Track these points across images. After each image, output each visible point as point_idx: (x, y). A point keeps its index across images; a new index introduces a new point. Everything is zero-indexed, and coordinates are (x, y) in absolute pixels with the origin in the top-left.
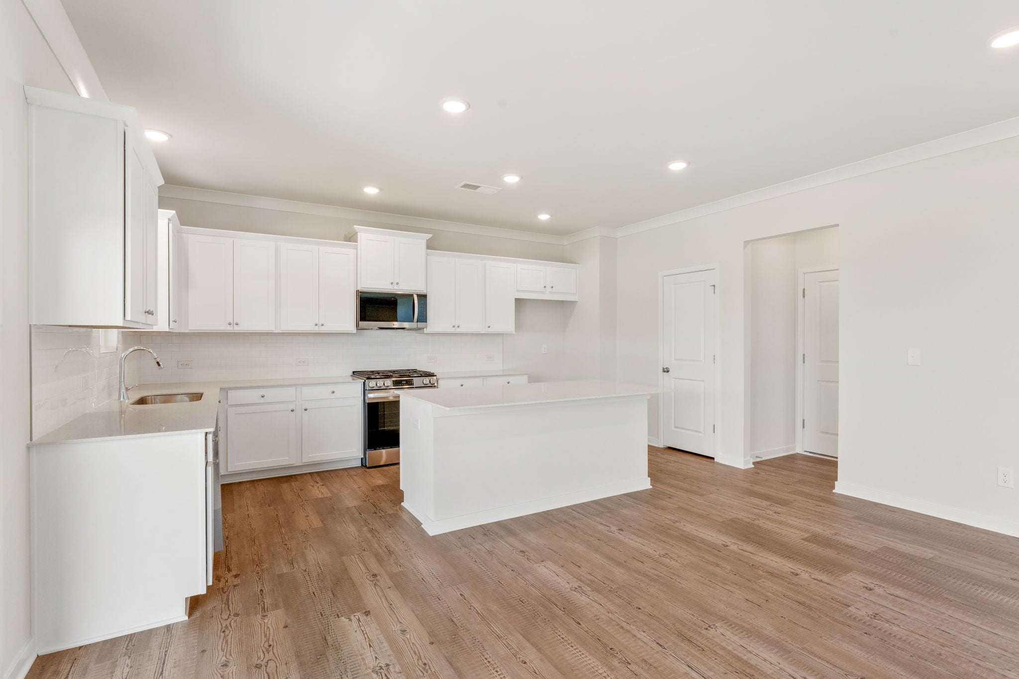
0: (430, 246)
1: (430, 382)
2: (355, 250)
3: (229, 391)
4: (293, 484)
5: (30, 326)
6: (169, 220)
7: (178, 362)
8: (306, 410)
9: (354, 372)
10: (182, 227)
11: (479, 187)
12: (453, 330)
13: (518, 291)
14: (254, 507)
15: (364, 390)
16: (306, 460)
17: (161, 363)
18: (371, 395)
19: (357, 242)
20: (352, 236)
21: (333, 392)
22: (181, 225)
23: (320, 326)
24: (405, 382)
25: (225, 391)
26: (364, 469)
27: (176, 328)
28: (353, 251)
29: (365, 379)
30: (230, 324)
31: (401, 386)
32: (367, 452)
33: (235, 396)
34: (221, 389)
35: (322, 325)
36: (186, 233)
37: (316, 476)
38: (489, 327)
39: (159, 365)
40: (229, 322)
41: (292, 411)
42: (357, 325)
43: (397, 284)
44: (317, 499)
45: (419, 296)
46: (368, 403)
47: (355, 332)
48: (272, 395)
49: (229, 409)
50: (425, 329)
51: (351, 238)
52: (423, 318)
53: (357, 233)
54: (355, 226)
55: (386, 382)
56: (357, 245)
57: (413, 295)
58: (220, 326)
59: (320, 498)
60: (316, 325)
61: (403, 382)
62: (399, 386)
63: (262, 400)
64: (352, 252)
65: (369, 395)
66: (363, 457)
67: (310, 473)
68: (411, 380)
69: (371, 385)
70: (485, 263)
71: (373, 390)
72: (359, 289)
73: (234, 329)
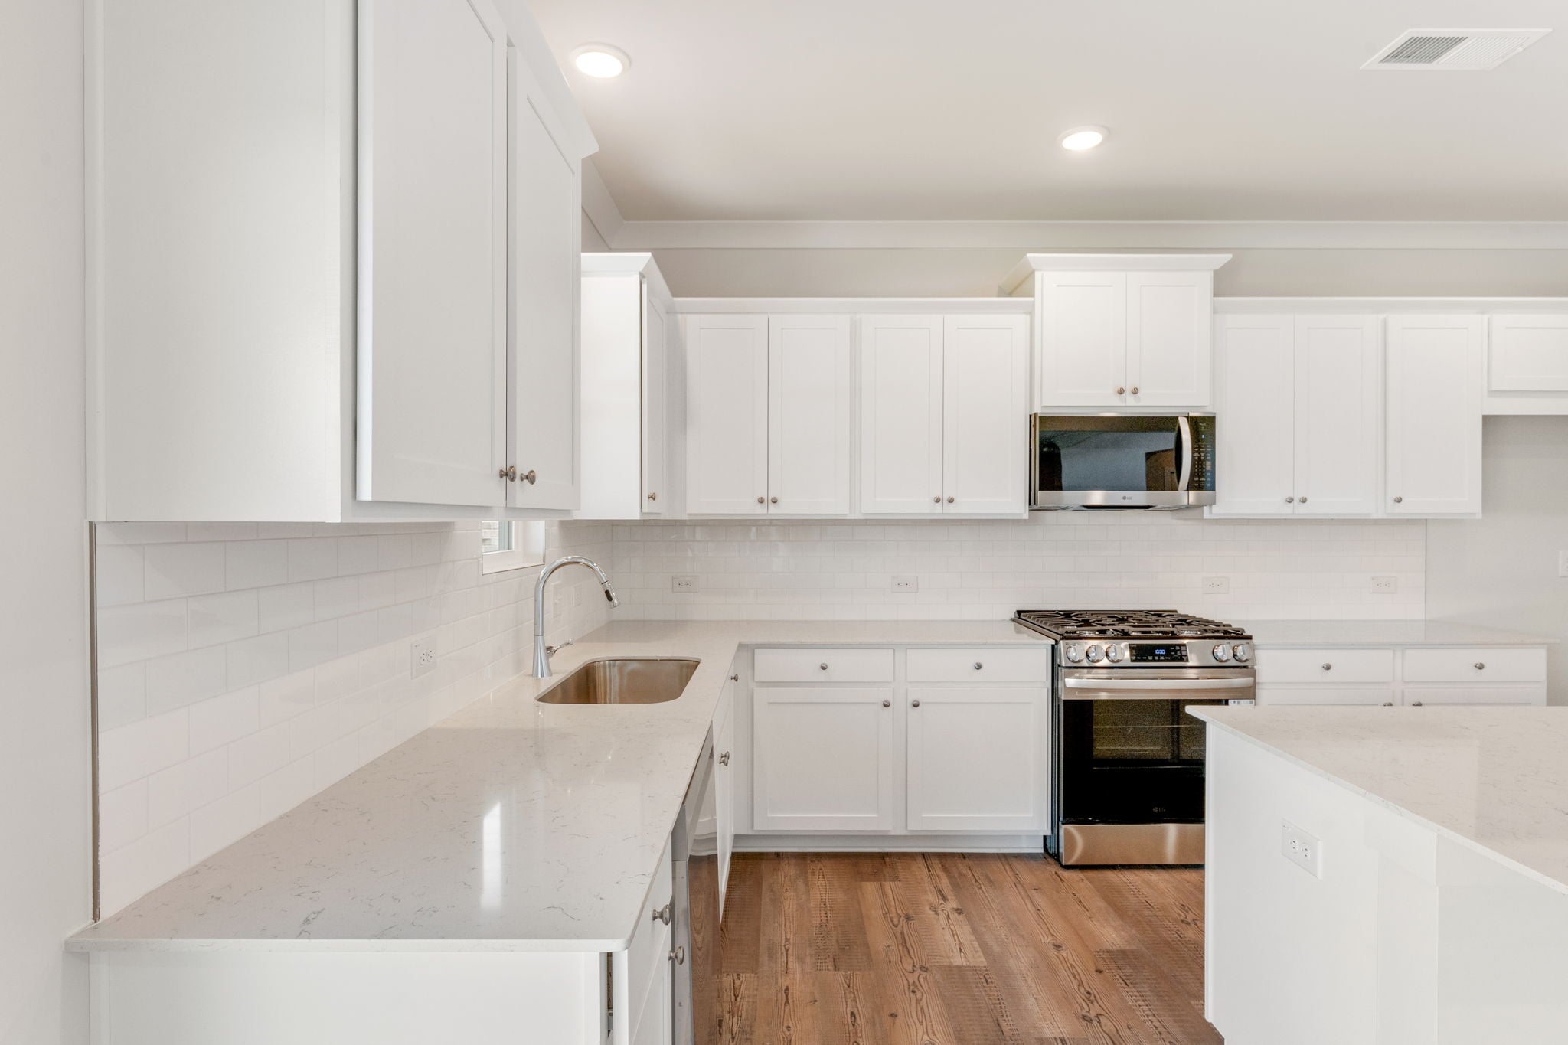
0: (1224, 284)
1: (1235, 656)
2: (1028, 317)
3: (757, 651)
4: (887, 885)
5: (92, 527)
6: (642, 276)
7: (673, 578)
8: (916, 705)
9: (1019, 612)
10: (675, 299)
11: (1459, 40)
12: (1287, 510)
13: (1493, 393)
14: (801, 960)
15: (1055, 666)
16: (915, 826)
17: (613, 594)
18: (1071, 682)
19: (1032, 295)
20: (1023, 281)
21: (979, 667)
22: (674, 295)
23: (946, 503)
24: (1163, 652)
25: (747, 650)
26: (1054, 868)
27: (661, 510)
28: (1023, 319)
29: (1058, 637)
30: (761, 501)
31: (1154, 660)
32: (1063, 828)
33: (769, 663)
34: (741, 646)
35: (951, 501)
36: (682, 313)
37: (936, 864)
38: (1399, 500)
39: (610, 598)
40: (760, 496)
41: (886, 705)
42: (1032, 501)
43: (1135, 392)
44: (950, 967)
45: (1194, 422)
46: (1066, 702)
47: (1026, 516)
48: (843, 664)
49: (757, 690)
50: (1206, 509)
51: (1019, 286)
52: (1202, 480)
53: (1032, 273)
54: (1029, 255)
55: (1112, 649)
56: (1033, 304)
57: (1177, 418)
58: (744, 506)
59: (957, 966)
60: (938, 501)
61: (1157, 652)
62: (1147, 660)
63: (822, 676)
64: (1020, 321)
65: (1066, 680)
66: (1049, 833)
67: (923, 855)
68: (1180, 645)
69: (1072, 654)
70: (1385, 323)
71: (1075, 667)
72: (1038, 409)
73: (770, 512)
